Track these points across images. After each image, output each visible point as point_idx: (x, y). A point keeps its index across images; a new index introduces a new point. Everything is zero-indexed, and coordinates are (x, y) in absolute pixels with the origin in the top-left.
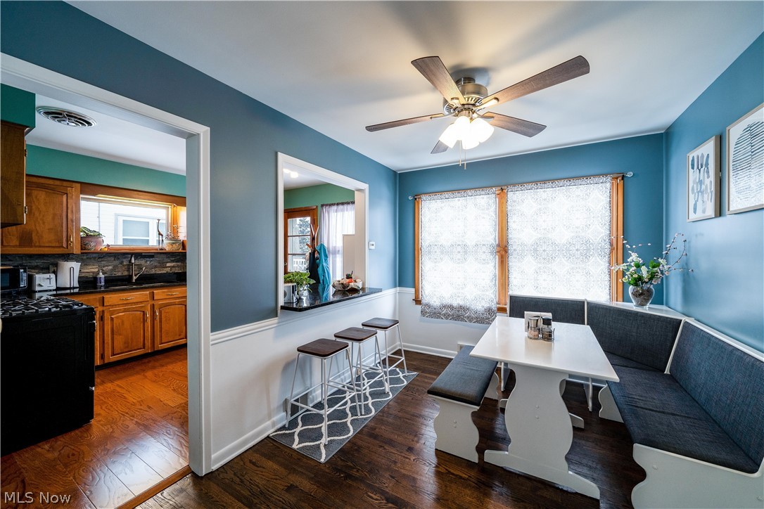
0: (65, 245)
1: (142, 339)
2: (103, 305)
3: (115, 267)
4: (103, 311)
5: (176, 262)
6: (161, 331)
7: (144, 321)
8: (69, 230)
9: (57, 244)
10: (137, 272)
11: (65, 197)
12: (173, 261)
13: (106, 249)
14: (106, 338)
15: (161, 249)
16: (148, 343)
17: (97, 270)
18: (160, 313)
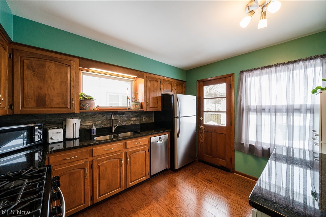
0: (69, 107)
1: (119, 181)
2: (93, 156)
3: (103, 121)
4: (92, 161)
5: (137, 117)
6: (131, 172)
7: (120, 166)
8: (71, 94)
9: (63, 106)
10: (115, 125)
11: (69, 68)
12: (135, 117)
13: (97, 109)
14: (94, 183)
15: (129, 109)
16: (123, 184)
17: (92, 124)
18: (130, 158)
